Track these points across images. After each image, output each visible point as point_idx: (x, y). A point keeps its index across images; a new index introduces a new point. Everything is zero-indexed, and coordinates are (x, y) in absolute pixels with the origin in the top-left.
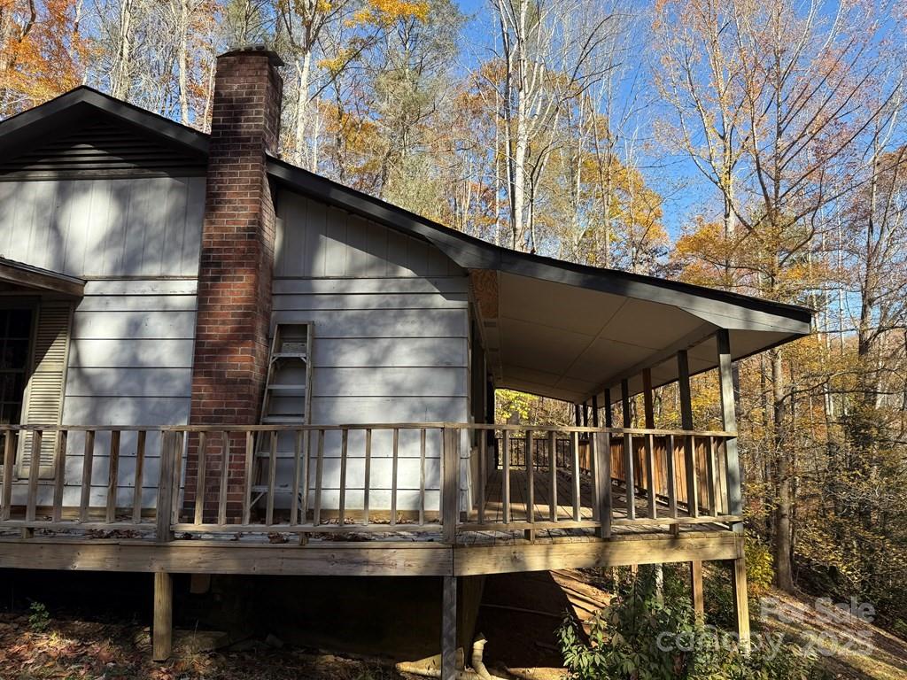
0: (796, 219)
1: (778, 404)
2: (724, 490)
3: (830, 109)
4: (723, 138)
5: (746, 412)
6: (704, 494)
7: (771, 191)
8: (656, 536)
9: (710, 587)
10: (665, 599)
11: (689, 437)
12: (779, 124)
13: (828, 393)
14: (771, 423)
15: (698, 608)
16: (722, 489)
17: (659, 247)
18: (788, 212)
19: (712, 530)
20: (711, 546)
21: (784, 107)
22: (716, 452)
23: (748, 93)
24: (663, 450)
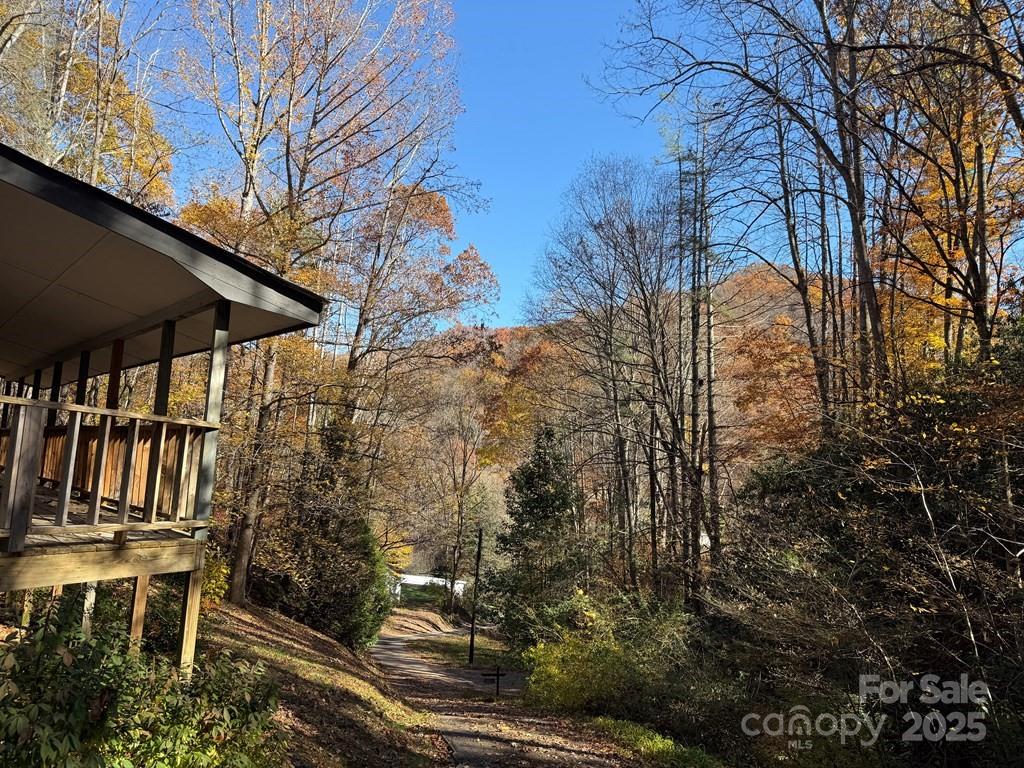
0: (315, 219)
1: (264, 409)
2: (193, 491)
3: (365, 118)
4: (256, 105)
5: (229, 414)
6: (166, 496)
7: (296, 183)
8: (93, 547)
9: (155, 607)
10: (93, 627)
11: (160, 425)
12: (316, 113)
13: (314, 403)
14: (253, 429)
15: (136, 632)
16: (190, 489)
17: (161, 204)
18: (309, 209)
19: (169, 538)
20: (165, 557)
21: (323, 99)
22: (191, 443)
23: (292, 65)
24: (123, 444)
